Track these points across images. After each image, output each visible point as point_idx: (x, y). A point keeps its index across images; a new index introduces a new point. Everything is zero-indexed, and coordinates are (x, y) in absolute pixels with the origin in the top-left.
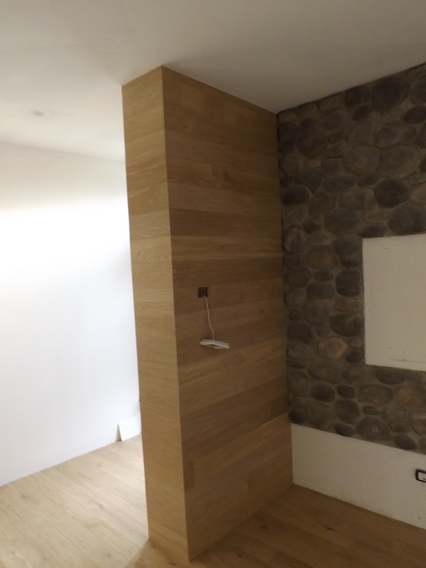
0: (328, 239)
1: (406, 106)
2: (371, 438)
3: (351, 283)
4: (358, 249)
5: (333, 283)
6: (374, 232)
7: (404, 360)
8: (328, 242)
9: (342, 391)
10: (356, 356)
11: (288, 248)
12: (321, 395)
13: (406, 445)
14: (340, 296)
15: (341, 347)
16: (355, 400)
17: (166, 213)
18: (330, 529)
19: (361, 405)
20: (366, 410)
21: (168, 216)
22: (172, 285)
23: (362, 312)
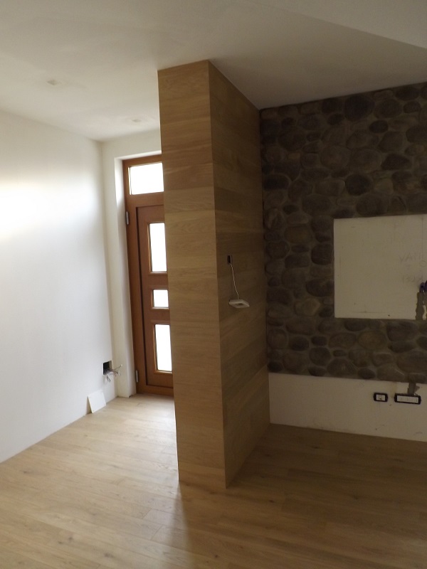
0: (306, 219)
1: (371, 118)
2: (339, 374)
3: (324, 253)
4: (331, 227)
5: (308, 254)
6: (344, 214)
7: (365, 312)
8: (306, 221)
9: (314, 341)
10: (328, 311)
11: (269, 226)
12: (297, 346)
13: (367, 376)
14: (314, 265)
15: (316, 305)
16: (327, 347)
17: (212, 189)
18: (316, 448)
19: (331, 350)
20: (336, 354)
21: (213, 192)
22: (215, 253)
23: (333, 277)
